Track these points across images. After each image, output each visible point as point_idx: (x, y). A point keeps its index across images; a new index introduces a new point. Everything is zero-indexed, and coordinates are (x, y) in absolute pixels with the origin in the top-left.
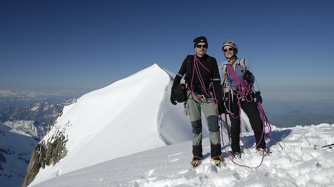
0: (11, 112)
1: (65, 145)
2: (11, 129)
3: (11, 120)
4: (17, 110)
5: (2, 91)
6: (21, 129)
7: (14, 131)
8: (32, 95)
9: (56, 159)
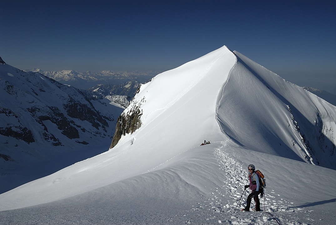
0: (111, 88)
1: (140, 118)
2: (110, 101)
3: (111, 95)
4: (115, 87)
5: (103, 71)
6: (117, 102)
7: (112, 103)
8: (126, 74)
9: (133, 129)
